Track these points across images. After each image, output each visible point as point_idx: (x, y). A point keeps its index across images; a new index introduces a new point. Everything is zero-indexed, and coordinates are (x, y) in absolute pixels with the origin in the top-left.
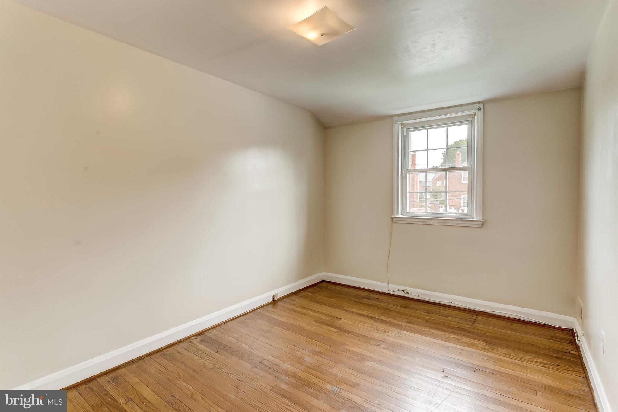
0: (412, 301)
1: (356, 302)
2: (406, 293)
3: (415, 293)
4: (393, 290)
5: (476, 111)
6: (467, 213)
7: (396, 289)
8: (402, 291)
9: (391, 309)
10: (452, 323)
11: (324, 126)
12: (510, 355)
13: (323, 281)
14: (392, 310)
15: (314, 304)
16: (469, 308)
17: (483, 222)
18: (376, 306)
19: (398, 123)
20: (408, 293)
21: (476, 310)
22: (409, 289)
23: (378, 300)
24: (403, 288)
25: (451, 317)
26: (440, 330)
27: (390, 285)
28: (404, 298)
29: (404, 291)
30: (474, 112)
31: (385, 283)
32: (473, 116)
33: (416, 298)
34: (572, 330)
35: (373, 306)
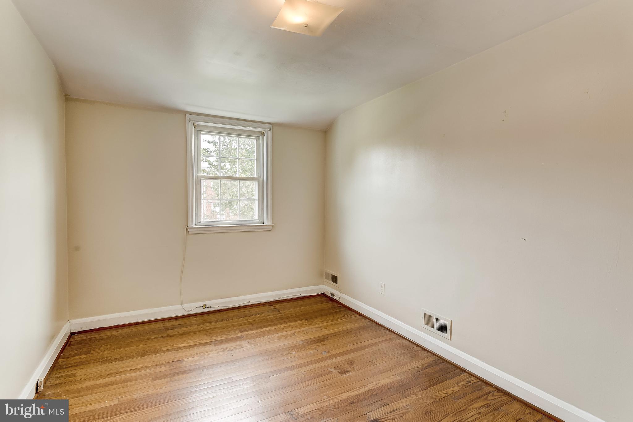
0: (213, 314)
1: (163, 337)
2: (206, 307)
3: (214, 304)
4: (189, 310)
5: (267, 130)
6: (258, 219)
7: (194, 308)
8: (201, 307)
9: (208, 328)
10: (268, 317)
11: (66, 95)
12: (323, 321)
13: (72, 334)
14: (210, 329)
15: (115, 363)
16: (263, 302)
17: (272, 226)
18: (190, 332)
19: (192, 122)
20: (207, 307)
21: (269, 301)
22: (208, 303)
23: (182, 325)
24: (201, 304)
25: (261, 313)
26: (269, 326)
27: (185, 306)
28: (204, 314)
29: (203, 307)
30: (264, 131)
31: (178, 305)
32: (263, 134)
33: (217, 309)
34: (323, 294)
35: (187, 333)
